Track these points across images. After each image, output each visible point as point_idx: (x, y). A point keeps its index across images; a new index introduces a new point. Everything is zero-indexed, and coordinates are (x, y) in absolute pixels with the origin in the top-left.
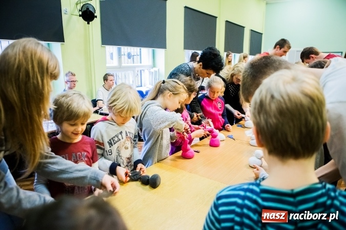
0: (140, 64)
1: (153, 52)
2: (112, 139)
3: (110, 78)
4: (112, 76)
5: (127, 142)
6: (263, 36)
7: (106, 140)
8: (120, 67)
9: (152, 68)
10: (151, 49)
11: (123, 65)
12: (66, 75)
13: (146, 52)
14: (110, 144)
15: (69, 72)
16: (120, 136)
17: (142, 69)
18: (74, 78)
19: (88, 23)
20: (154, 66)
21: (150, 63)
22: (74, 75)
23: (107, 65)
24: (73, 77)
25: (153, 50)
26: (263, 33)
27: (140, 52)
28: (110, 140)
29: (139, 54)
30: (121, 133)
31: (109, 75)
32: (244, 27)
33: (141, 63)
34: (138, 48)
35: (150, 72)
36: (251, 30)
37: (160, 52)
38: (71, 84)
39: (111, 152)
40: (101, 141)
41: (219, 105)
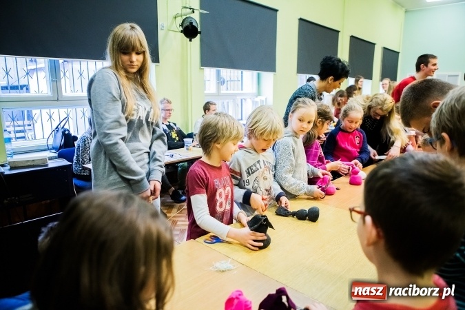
0: (240, 92)
1: (259, 76)
2: (250, 167)
3: (212, 107)
4: (215, 104)
5: (265, 172)
6: (400, 55)
7: (244, 169)
8: (218, 95)
9: (257, 96)
10: (255, 73)
11: (222, 92)
12: (161, 102)
13: (249, 76)
14: (249, 173)
15: (164, 99)
16: (258, 166)
17: (243, 97)
18: (170, 107)
19: (190, 41)
20: (259, 94)
21: (255, 90)
22: (170, 103)
23: (206, 92)
24: (168, 105)
25: (259, 74)
26: (400, 51)
27: (242, 76)
28: (248, 169)
29: (240, 79)
30: (259, 162)
31: (212, 104)
32: (375, 44)
33: (242, 90)
34: (240, 71)
35: (253, 102)
36: (384, 48)
37: (267, 76)
38: (166, 114)
39: (249, 182)
40: (238, 170)
41: (357, 140)
